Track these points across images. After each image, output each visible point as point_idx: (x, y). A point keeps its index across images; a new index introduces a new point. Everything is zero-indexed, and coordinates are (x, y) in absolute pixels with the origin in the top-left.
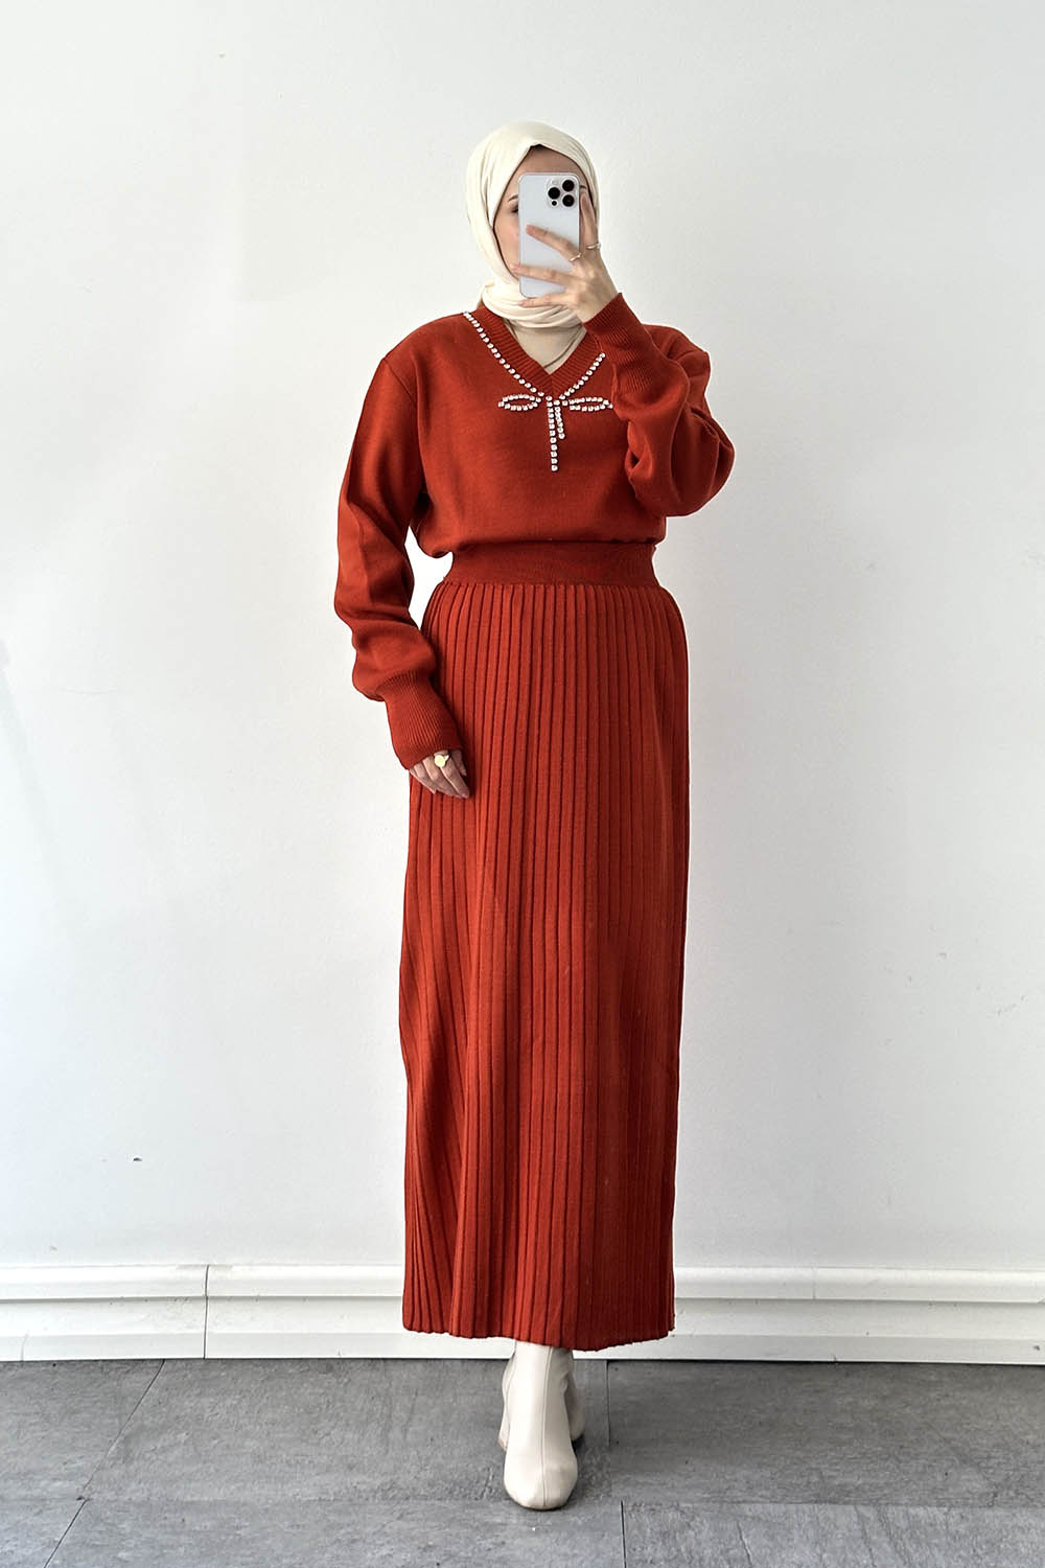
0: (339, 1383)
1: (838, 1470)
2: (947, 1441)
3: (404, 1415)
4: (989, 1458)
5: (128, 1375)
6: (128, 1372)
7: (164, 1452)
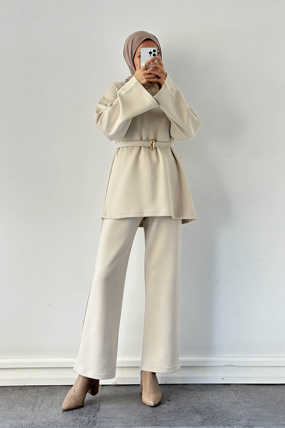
0: (23, 393)
1: (161, 416)
2: (193, 406)
3: (40, 402)
4: (204, 411)
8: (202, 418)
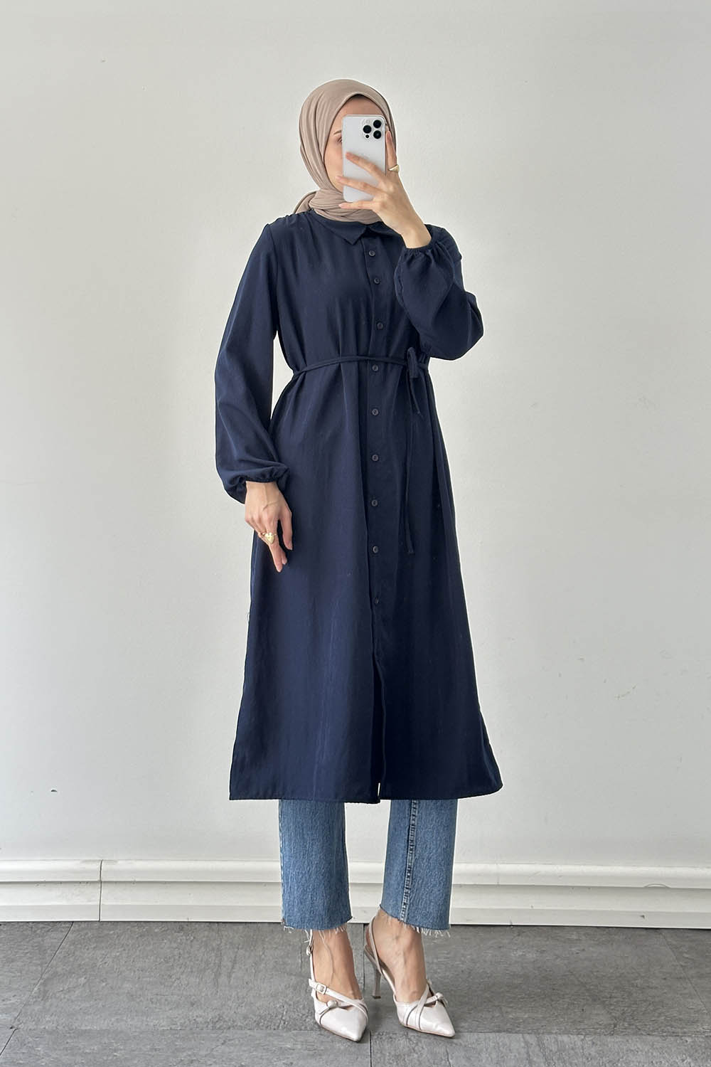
0: (187, 940)
1: (512, 1007)
2: (583, 985)
3: (230, 965)
4: (610, 998)
5: (49, 933)
6: (48, 931)
7: (69, 992)
8: (610, 1016)
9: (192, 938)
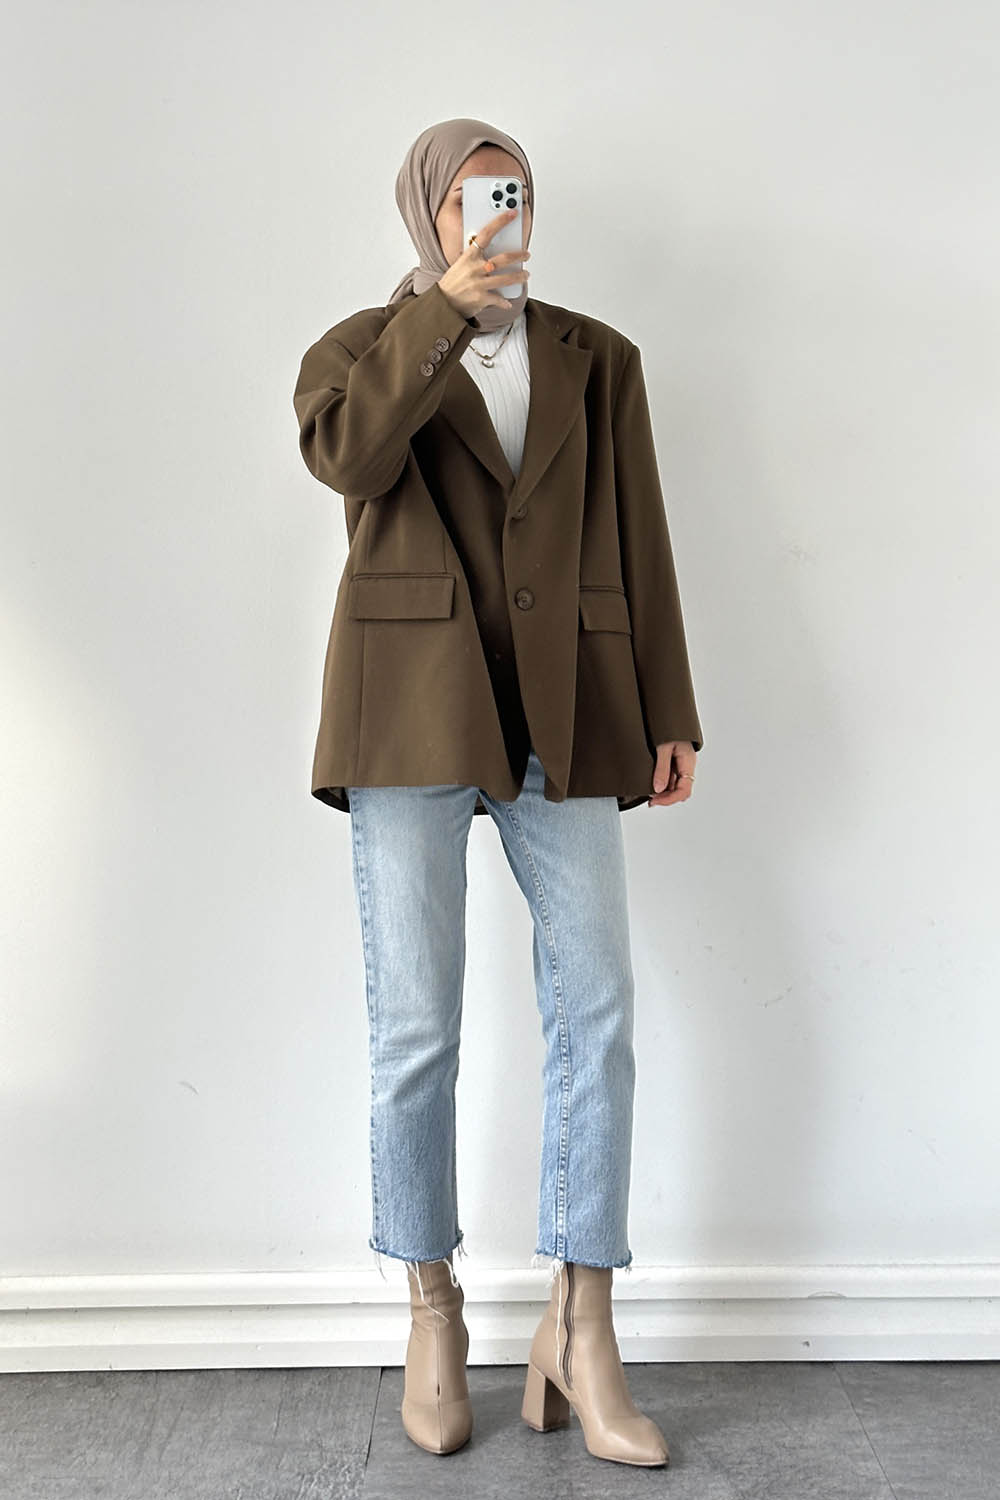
0: (105, 1398)
2: (702, 1445)
3: (165, 1431)
4: (740, 1463)
8: (733, 1490)
9: (113, 1395)
